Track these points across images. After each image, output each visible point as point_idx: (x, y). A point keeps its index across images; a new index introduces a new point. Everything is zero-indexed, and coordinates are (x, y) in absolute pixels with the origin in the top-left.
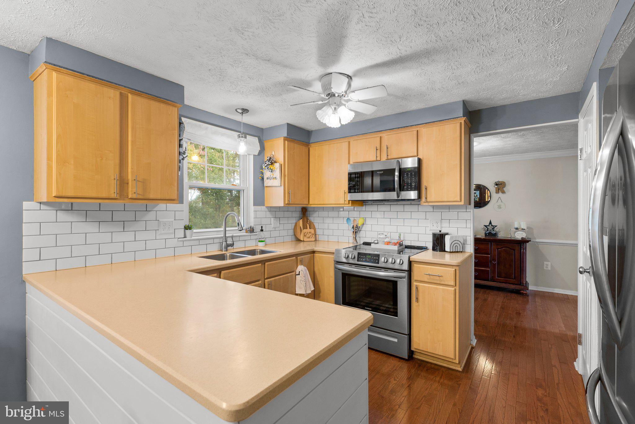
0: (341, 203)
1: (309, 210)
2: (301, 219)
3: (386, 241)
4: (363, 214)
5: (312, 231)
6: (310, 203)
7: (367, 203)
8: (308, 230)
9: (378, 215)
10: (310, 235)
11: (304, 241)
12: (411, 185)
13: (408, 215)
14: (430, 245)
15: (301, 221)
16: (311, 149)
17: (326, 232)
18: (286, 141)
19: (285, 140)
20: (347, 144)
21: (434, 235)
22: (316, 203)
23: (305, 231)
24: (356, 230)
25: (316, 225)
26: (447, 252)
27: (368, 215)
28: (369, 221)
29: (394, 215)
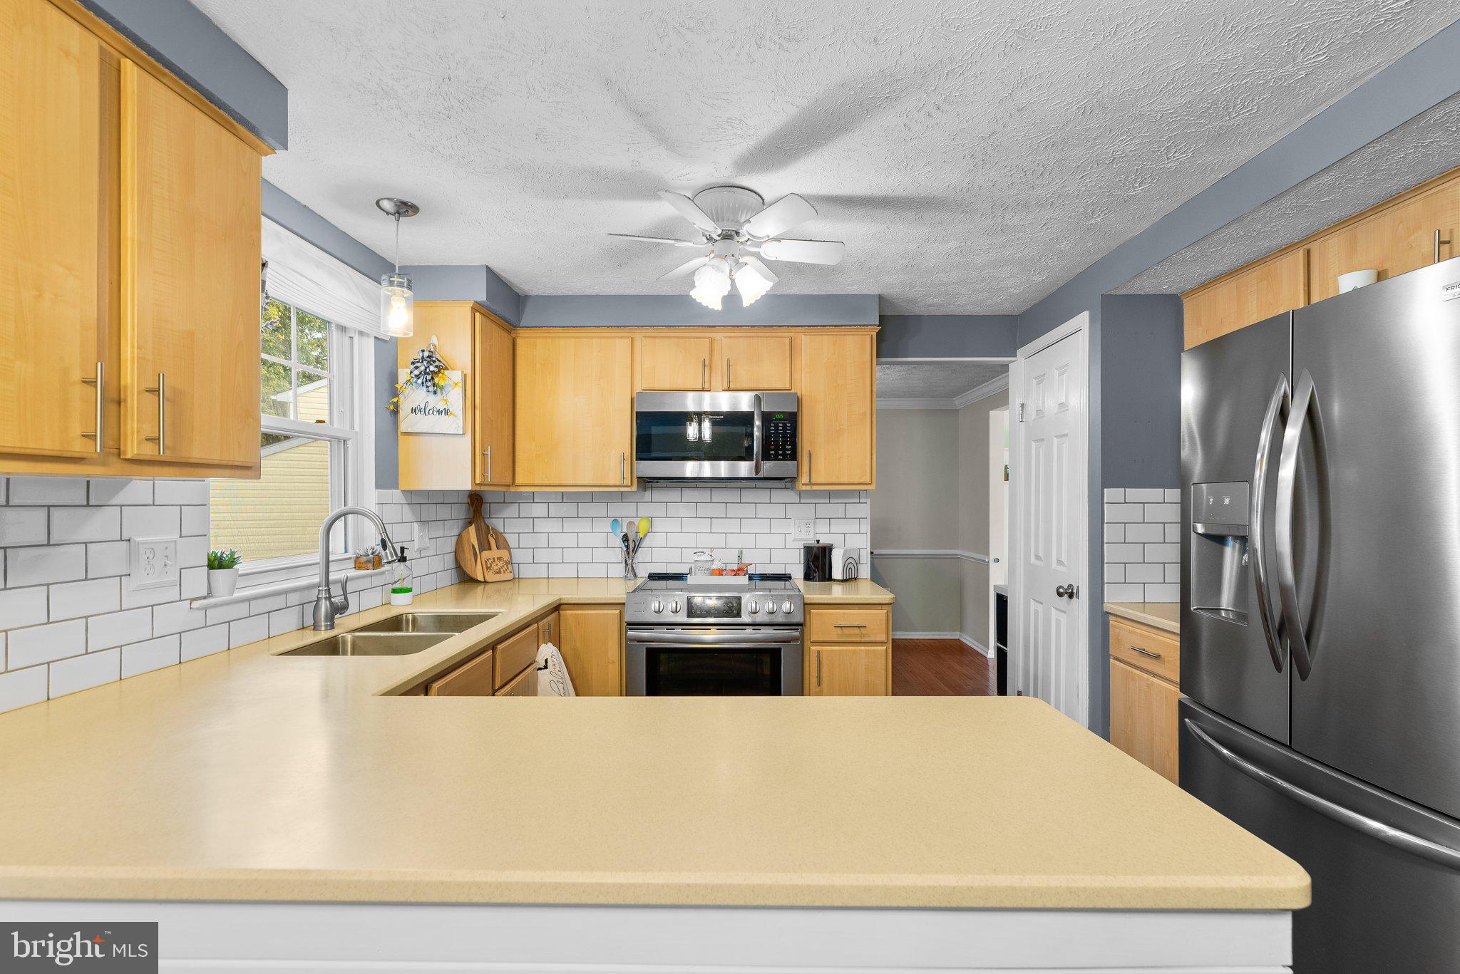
0: (612, 482)
1: (488, 499)
2: (470, 523)
3: (714, 567)
4: (645, 510)
5: (504, 553)
6: (519, 480)
7: (654, 485)
8: (494, 553)
9: (683, 510)
10: (500, 564)
11: (485, 582)
12: (784, 449)
13: (748, 510)
14: (798, 572)
15: (472, 529)
16: (519, 341)
17: (542, 556)
18: (477, 315)
19: (474, 310)
20: (628, 342)
21: (808, 549)
22: (536, 482)
23: (486, 554)
24: (631, 545)
25: (512, 540)
26: (835, 580)
27: (657, 510)
28: (659, 525)
29: (718, 510)
